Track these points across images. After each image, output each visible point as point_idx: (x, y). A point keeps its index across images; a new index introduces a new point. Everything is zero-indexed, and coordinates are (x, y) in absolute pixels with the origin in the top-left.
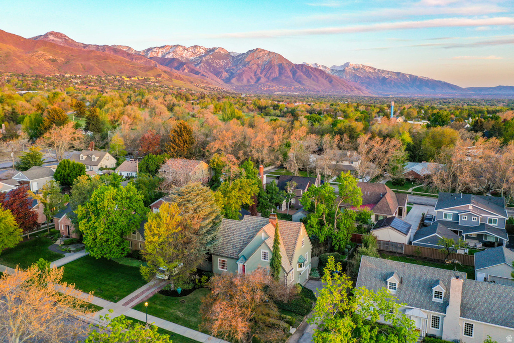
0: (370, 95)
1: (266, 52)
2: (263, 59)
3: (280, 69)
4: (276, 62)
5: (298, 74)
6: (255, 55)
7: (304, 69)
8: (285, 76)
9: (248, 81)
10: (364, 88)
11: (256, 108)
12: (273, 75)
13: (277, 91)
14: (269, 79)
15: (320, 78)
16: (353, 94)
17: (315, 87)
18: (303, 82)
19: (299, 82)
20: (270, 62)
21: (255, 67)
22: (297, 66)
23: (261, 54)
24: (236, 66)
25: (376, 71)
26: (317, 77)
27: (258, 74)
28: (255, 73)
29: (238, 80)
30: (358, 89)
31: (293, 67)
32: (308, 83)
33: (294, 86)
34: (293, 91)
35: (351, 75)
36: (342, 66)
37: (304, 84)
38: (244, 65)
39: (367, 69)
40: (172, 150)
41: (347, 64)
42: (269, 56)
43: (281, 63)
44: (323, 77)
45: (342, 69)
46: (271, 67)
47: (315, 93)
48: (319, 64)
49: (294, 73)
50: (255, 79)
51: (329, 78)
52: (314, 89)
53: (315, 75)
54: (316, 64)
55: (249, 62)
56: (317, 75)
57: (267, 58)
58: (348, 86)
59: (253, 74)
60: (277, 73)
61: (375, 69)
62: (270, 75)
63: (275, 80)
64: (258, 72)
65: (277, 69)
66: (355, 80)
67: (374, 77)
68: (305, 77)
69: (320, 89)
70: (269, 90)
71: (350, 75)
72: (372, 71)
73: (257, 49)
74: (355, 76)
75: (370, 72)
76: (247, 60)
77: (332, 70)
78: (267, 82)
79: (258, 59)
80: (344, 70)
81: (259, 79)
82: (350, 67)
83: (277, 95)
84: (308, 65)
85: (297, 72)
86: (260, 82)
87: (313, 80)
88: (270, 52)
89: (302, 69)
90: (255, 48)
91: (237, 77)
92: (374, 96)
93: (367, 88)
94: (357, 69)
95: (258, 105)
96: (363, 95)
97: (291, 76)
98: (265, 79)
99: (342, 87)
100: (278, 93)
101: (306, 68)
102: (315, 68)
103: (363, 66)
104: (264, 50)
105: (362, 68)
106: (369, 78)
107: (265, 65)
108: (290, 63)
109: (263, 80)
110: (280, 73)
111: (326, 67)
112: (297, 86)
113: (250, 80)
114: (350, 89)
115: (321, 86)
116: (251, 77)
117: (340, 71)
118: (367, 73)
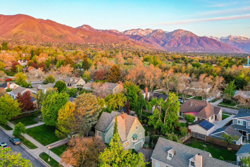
0: (244, 53)
1: (183, 31)
2: (182, 34)
3: (191, 40)
4: (189, 36)
5: (201, 42)
6: (178, 32)
7: (204, 39)
8: (194, 43)
9: (174, 45)
10: (240, 49)
11: (173, 59)
12: (187, 42)
13: (189, 50)
14: (185, 44)
15: (214, 44)
16: (233, 52)
17: (211, 49)
18: (204, 46)
19: (202, 46)
20: (185, 36)
21: (177, 38)
22: (200, 38)
23: (181, 32)
24: (168, 38)
25: (248, 40)
26: (212, 43)
27: (179, 42)
28: (178, 41)
29: (168, 45)
30: (237, 49)
31: (198, 38)
32: (207, 46)
33: (199, 48)
34: (198, 51)
35: (233, 42)
36: (227, 37)
37: (204, 47)
38: (172, 38)
39: (242, 39)
40: (109, 78)
41: (230, 36)
42: (185, 33)
43: (191, 36)
44: (215, 43)
45: (227, 39)
46: (186, 38)
47: (210, 52)
48: (213, 36)
49: (199, 41)
50: (177, 44)
51: (219, 43)
52: (210, 49)
53: (210, 42)
54: (212, 36)
55: (174, 36)
56: (212, 42)
57: (184, 34)
58: (230, 48)
59: (176, 42)
60: (189, 41)
61: (247, 38)
62: (185, 42)
63: (188, 45)
64: (179, 41)
65: (189, 40)
66: (235, 44)
67: (247, 43)
68: (205, 43)
69: (213, 49)
70: (185, 50)
71: (232, 42)
72: (245, 39)
73: (179, 29)
74: (235, 42)
75: (244, 40)
76: (173, 35)
77: (221, 39)
78: (184, 46)
79: (179, 34)
80: (228, 39)
81: (179, 44)
82: (232, 38)
83: (189, 52)
84: (207, 37)
85: (200, 41)
86: (180, 46)
87: (210, 45)
88: (185, 31)
89: (203, 39)
90: (178, 29)
91: (168, 44)
92: (247, 53)
93: (242, 49)
94: (236, 39)
95: (174, 57)
96: (240, 53)
97: (197, 43)
98: (183, 45)
99: (227, 48)
100: (190, 51)
101: (205, 39)
102: (211, 39)
103: (240, 37)
104: (183, 30)
105: (239, 38)
106: (244, 43)
107: (183, 37)
108: (196, 36)
109: (181, 45)
110: (191, 41)
111: (217, 38)
112: (201, 48)
113: (175, 45)
114: (232, 49)
115: (214, 48)
116: (175, 44)
117: (225, 40)
118: (242, 40)
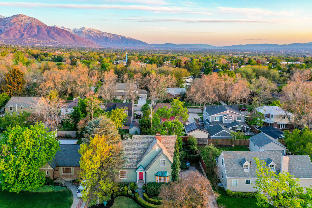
0: (99, 47)
1: (27, 17)
2: (24, 21)
3: (38, 30)
4: (35, 24)
5: (51, 33)
6: (19, 18)
7: (55, 30)
8: (42, 34)
9: (14, 36)
10: (95, 43)
12: (33, 33)
13: (37, 43)
14: (30, 36)
15: (67, 36)
16: (88, 46)
17: (64, 42)
18: (56, 38)
19: (53, 38)
20: (30, 24)
21: (19, 27)
22: (51, 28)
23: (23, 18)
24: (4, 25)
25: (102, 33)
26: (64, 35)
27: (22, 32)
28: (20, 31)
29: (6, 35)
30: (92, 43)
31: (47, 28)
32: (59, 39)
33: (49, 40)
34: (48, 44)
35: (87, 35)
36: (80, 29)
37: (56, 40)
38: (11, 25)
39: (96, 32)
41: (83, 28)
42: (29, 20)
43: (38, 25)
44: (68, 35)
45: (80, 31)
46: (32, 28)
47: (64, 45)
48: (65, 27)
49: (48, 32)
50: (19, 35)
51: (72, 36)
52: (63, 43)
53: (63, 34)
54: (63, 27)
55: (14, 23)
56: (65, 34)
57: (28, 21)
58: (85, 41)
59: (18, 31)
60: (36, 32)
61: (100, 32)
62: (31, 33)
63: (34, 36)
64: (22, 30)
65: (36, 29)
66: (89, 38)
67: (100, 37)
68: (56, 35)
69: (67, 43)
70: (31, 43)
71: (85, 35)
72: (99, 33)
73: (20, 15)
74: (89, 35)
75: (98, 33)
76: (12, 21)
77: (74, 31)
78: (29, 37)
79: (21, 21)
80: (82, 32)
81: (22, 35)
82: (86, 30)
84: (58, 27)
85: (50, 31)
86: (23, 37)
87: (62, 37)
88: (30, 18)
89: (54, 29)
90: (18, 14)
91: (5, 33)
92: (101, 48)
93: (97, 43)
94: (90, 31)
96: (95, 47)
97: (47, 34)
98: (28, 36)
99: (82, 42)
100: (38, 45)
101: (56, 29)
102: (63, 30)
103: (93, 29)
104: (26, 16)
105: (93, 31)
106: (97, 37)
107: (27, 26)
108: (45, 26)
109: (26, 36)
110: (38, 32)
111: (70, 29)
112: (51, 41)
113: (16, 36)
114: (87, 43)
115: (68, 41)
116: (16, 34)
117: (79, 32)
118: (96, 34)
